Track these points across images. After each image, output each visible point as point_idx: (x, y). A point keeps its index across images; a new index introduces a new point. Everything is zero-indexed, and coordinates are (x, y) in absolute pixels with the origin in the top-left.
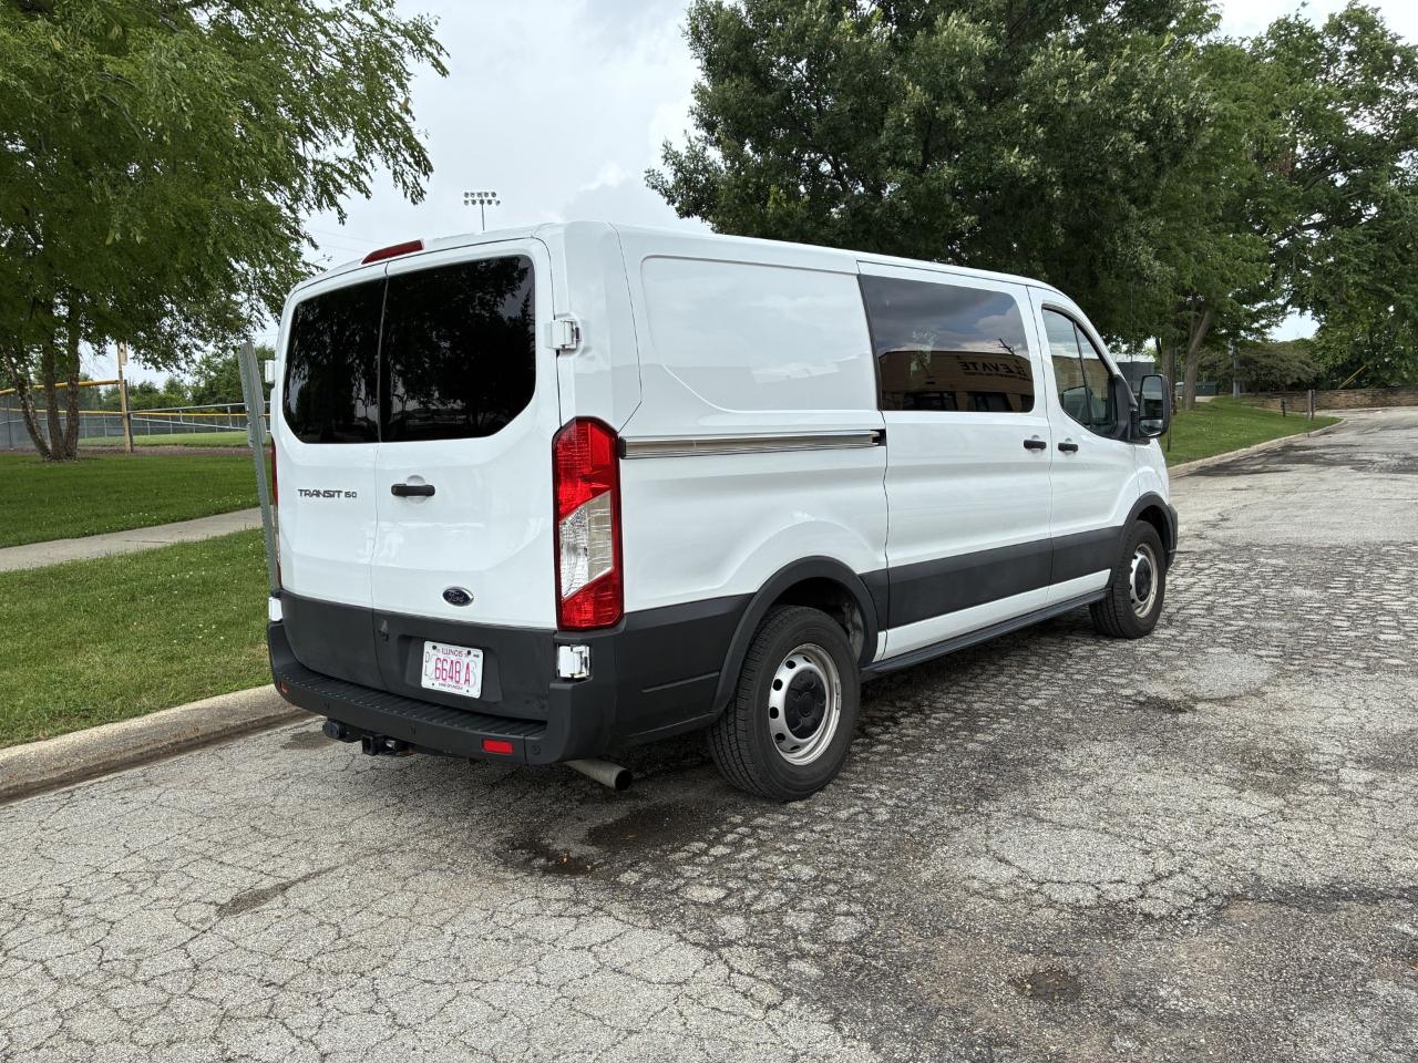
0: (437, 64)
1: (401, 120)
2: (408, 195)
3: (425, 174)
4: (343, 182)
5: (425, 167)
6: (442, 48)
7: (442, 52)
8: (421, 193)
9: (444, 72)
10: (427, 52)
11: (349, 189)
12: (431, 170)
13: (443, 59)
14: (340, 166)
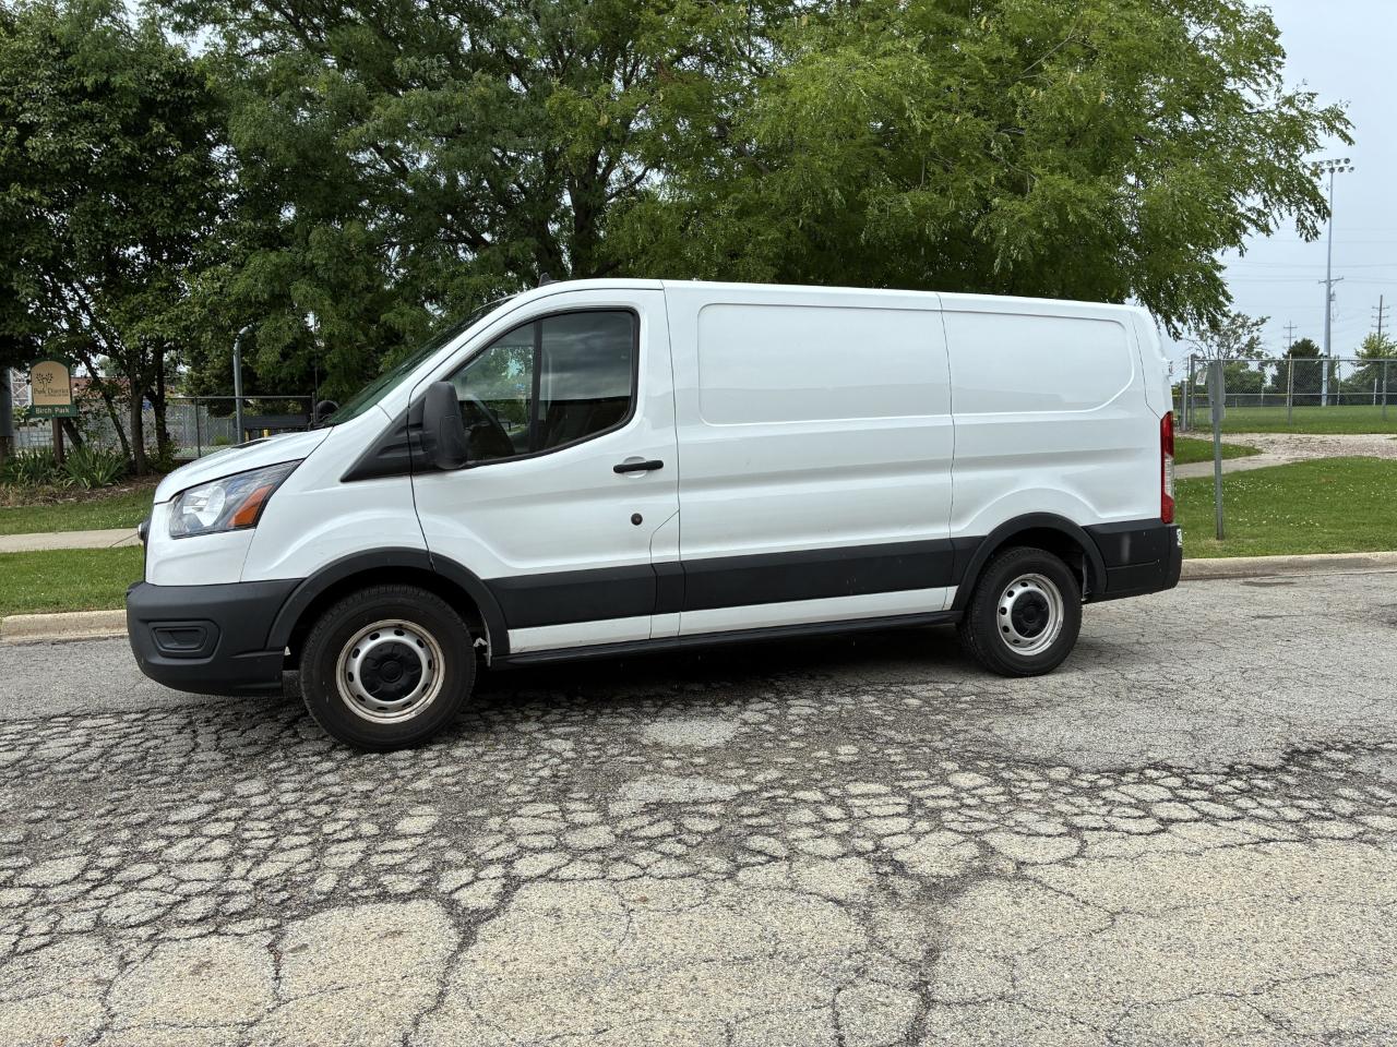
0: (1345, 137)
1: (1310, 182)
2: (1304, 235)
3: (1323, 218)
4: (1248, 225)
5: (1324, 212)
6: (1349, 123)
7: (1349, 126)
8: (1316, 234)
9: (1351, 142)
10: (1337, 129)
11: (1252, 229)
12: (1329, 215)
13: (1350, 132)
14: (1249, 214)
